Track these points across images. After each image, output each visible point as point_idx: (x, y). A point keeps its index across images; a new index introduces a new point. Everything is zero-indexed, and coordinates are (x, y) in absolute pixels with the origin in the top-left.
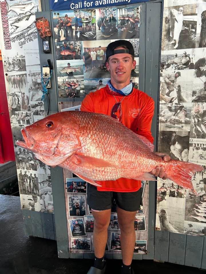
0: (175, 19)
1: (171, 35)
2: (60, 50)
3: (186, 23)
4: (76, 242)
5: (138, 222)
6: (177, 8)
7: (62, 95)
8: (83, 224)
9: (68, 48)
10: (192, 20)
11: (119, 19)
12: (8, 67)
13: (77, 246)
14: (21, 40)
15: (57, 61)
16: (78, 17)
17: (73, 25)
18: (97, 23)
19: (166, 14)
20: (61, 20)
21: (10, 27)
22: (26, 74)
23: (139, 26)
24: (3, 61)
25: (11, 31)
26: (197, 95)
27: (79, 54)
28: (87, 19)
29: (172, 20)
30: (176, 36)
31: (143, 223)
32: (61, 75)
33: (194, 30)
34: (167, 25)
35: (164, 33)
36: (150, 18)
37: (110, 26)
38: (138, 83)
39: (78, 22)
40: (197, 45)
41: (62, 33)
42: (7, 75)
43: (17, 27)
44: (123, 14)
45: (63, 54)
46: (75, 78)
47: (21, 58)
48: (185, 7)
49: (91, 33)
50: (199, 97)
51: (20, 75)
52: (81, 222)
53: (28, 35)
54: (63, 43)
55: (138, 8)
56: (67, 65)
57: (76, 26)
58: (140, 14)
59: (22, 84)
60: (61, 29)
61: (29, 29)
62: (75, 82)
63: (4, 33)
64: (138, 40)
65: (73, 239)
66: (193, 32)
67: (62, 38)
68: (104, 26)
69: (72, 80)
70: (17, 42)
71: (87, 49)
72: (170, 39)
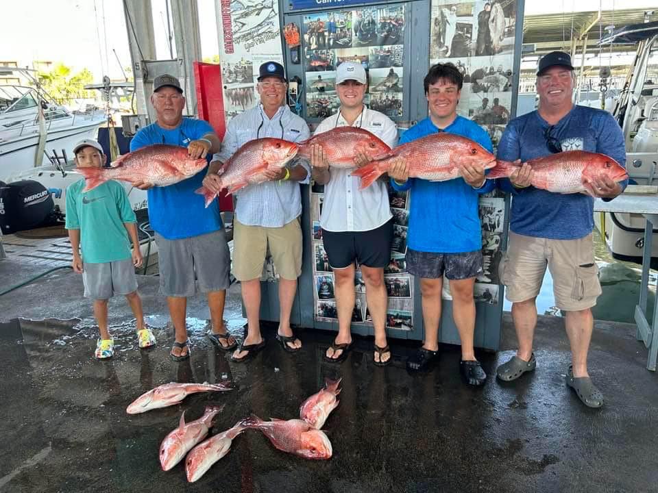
0: (447, 20)
1: (442, 41)
2: (310, 61)
3: (460, 27)
4: (323, 307)
5: (401, 284)
6: (449, 7)
7: (311, 115)
8: (331, 283)
9: (319, 59)
10: (467, 22)
11: (379, 22)
12: (229, 77)
13: (325, 312)
14: (248, 42)
15: (306, 73)
16: (332, 21)
17: (326, 31)
18: (353, 28)
19: (435, 14)
20: (313, 25)
21: (233, 24)
22: (253, 87)
23: (403, 29)
24: (222, 68)
25: (234, 29)
26: (474, 115)
27: (331, 64)
28: (342, 23)
29: (443, 21)
30: (448, 42)
31: (407, 287)
32: (310, 91)
33: (469, 35)
34: (437, 28)
35: (433, 38)
36: (416, 20)
37: (368, 31)
38: (402, 99)
39: (332, 27)
40: (473, 53)
41: (314, 40)
42: (225, 87)
43: (244, 24)
44: (385, 15)
45: (313, 64)
46: (326, 94)
47: (246, 65)
48: (458, 6)
49: (346, 39)
50: (476, 117)
51: (244, 89)
52: (330, 280)
53: (258, 35)
54: (314, 51)
55: (401, 8)
56: (317, 78)
57: (330, 32)
58: (405, 14)
59: (247, 101)
60: (312, 36)
61: (260, 27)
62: (327, 99)
63: (225, 32)
64: (402, 46)
65: (319, 302)
66: (468, 37)
67: (314, 46)
68: (361, 31)
69: (323, 96)
70: (243, 43)
71: (341, 58)
72: (441, 45)
